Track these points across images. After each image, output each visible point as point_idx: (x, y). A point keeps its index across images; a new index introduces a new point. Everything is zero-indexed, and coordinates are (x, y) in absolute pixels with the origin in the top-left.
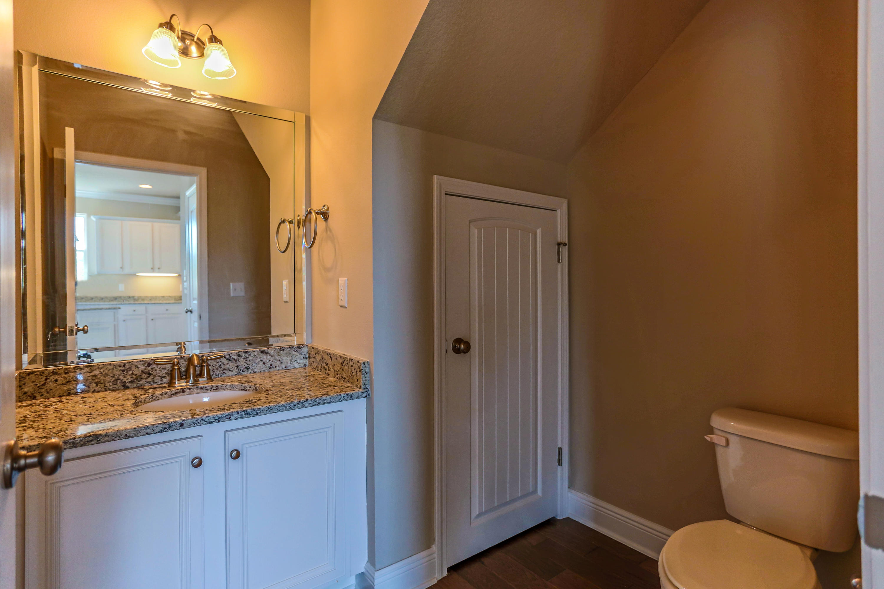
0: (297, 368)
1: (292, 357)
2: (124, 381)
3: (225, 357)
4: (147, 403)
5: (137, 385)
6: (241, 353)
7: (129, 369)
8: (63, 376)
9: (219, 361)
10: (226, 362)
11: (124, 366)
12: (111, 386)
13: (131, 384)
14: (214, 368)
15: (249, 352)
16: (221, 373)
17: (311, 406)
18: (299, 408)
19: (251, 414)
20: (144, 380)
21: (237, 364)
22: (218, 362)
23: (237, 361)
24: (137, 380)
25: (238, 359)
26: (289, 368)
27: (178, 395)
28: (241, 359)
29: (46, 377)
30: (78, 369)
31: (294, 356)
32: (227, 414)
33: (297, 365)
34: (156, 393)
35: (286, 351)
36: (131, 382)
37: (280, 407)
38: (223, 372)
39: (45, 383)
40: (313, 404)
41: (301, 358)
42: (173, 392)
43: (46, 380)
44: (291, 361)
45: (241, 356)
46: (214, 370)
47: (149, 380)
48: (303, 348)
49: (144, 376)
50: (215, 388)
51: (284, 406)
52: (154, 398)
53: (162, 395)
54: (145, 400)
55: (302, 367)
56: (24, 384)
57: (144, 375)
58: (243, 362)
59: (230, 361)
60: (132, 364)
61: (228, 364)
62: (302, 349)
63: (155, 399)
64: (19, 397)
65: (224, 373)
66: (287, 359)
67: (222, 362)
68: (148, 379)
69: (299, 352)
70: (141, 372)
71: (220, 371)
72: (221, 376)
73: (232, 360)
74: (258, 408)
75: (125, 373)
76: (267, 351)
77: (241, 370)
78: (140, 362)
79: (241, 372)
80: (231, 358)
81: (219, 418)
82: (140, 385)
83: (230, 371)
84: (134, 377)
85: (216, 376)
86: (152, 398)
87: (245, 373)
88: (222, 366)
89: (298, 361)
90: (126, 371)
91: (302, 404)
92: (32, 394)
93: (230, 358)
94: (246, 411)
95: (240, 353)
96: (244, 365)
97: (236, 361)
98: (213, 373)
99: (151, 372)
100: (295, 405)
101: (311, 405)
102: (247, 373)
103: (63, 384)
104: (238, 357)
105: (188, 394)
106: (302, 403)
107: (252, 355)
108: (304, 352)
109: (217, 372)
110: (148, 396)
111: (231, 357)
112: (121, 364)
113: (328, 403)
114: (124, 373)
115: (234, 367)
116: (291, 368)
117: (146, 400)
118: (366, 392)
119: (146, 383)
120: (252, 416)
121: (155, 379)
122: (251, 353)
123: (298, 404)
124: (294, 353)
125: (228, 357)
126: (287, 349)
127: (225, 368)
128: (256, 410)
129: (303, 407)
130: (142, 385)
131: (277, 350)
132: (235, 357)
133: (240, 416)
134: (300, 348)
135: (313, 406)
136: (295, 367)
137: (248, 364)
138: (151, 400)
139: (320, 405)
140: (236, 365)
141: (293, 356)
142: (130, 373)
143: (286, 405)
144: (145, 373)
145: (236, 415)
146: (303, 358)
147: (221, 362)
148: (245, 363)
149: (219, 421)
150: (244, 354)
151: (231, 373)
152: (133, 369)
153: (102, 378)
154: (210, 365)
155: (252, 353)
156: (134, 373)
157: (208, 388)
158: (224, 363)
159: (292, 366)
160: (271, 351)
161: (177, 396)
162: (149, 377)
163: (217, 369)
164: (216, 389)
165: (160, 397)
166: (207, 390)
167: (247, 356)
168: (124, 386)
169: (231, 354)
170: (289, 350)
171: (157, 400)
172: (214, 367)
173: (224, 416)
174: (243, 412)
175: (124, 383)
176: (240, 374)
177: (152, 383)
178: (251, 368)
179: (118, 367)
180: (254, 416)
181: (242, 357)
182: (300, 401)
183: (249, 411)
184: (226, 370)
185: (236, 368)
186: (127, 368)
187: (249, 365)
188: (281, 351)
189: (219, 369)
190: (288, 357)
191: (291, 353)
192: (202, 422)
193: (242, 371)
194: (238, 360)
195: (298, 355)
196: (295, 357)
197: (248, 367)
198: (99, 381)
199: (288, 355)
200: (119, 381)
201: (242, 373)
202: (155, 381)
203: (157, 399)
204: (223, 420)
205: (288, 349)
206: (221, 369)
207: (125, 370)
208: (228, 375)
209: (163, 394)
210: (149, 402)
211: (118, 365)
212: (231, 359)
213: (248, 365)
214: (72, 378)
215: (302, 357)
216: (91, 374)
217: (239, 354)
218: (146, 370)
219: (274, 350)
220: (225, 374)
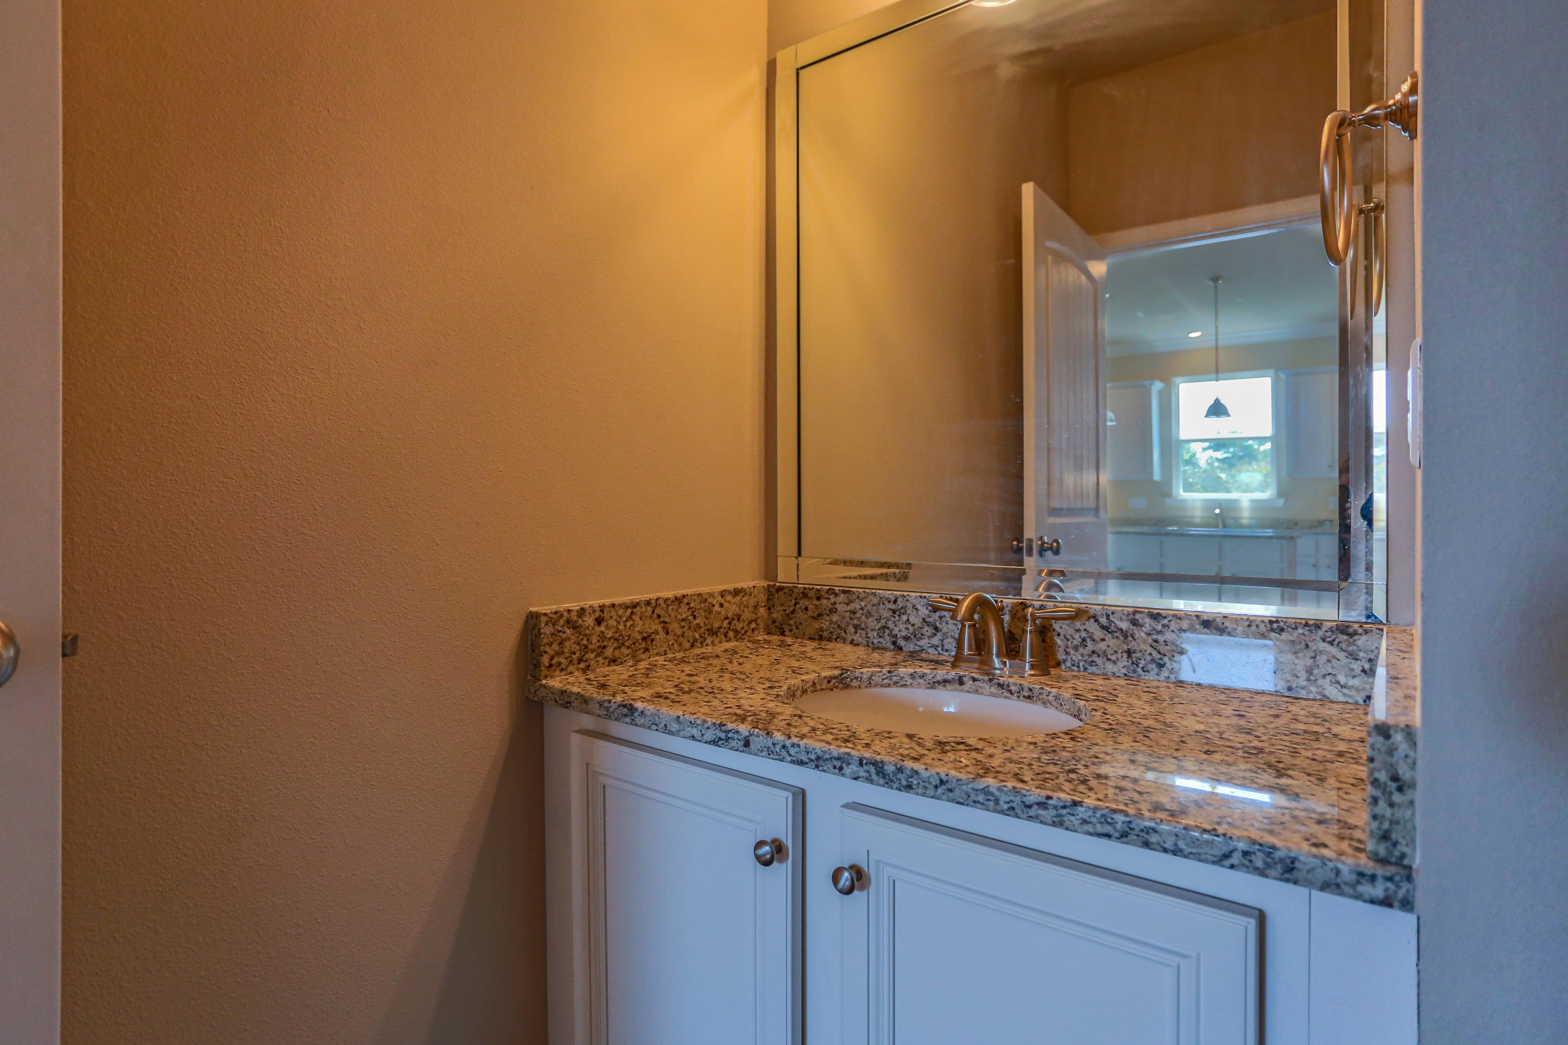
0: (1332, 702)
1: (1314, 658)
2: (894, 633)
3: (1096, 621)
4: (876, 685)
5: (915, 647)
6: (1142, 615)
7: (902, 611)
8: (814, 603)
9: (1082, 628)
10: (1099, 634)
11: (895, 602)
12: (875, 638)
13: (905, 643)
14: (1069, 643)
15: (1165, 617)
16: (1085, 661)
17: (1091, 834)
18: (1042, 822)
19: (892, 781)
20: (926, 641)
21: (1128, 645)
22: (1078, 631)
23: (1130, 639)
24: (914, 636)
25: (1131, 632)
26: (1303, 694)
27: (949, 687)
28: (1141, 634)
29: (796, 599)
30: (832, 593)
31: (1322, 659)
32: (835, 754)
33: (1332, 692)
34: (900, 669)
35: (1292, 635)
36: (906, 638)
37: (977, 790)
38: (1090, 660)
39: (794, 610)
40: (1099, 829)
41: (1352, 670)
42: (939, 678)
43: (796, 604)
44: (1309, 671)
45: (1142, 626)
46: (1068, 650)
47: (935, 641)
48: (1364, 638)
49: (927, 631)
50: (1026, 694)
51: (992, 794)
52: (895, 679)
53: (912, 676)
54: (870, 678)
55: (1356, 703)
56: (773, 606)
57: (927, 628)
58: (1145, 641)
59: (1110, 633)
60: (908, 600)
61: (1103, 640)
62: (1356, 637)
63: (898, 683)
64: (768, 626)
65: (1092, 661)
66: (1296, 661)
67: (1088, 632)
68: (934, 638)
69: (1343, 646)
70: (921, 621)
71: (1082, 656)
72: (1086, 669)
73: (1115, 632)
74: (912, 769)
75: (897, 618)
76: (1220, 624)
77: (1141, 666)
78: (921, 599)
79: (1139, 670)
80: (1113, 624)
81: (818, 758)
82: (920, 648)
83: (1108, 660)
84: (911, 629)
85: (1073, 665)
86: (890, 678)
87: (1151, 676)
88: (1089, 642)
89: (1342, 679)
90: (897, 613)
91: (1054, 812)
92: (781, 625)
93: (1111, 625)
94: (880, 765)
95: (1138, 616)
96: (1148, 653)
97: (1126, 637)
98: (1064, 657)
99: (938, 625)
100: (1029, 807)
101: (1089, 828)
102: (1156, 677)
103: (814, 618)
104: (1132, 627)
105: (971, 690)
106: (1055, 807)
107: (1172, 628)
108: (1365, 652)
109: (1076, 656)
110: (878, 672)
111: (1111, 621)
112: (891, 597)
113: (1165, 850)
114: (894, 617)
115: (1120, 651)
116: (1312, 696)
117: (873, 678)
118: (1390, 879)
119: (931, 647)
120: (895, 786)
121: (945, 641)
122: (1170, 621)
123: (1042, 805)
124: (1323, 646)
125: (1103, 620)
126: (1296, 628)
127: (1095, 649)
128: (908, 773)
129: (1058, 823)
130: (924, 649)
131: (1257, 626)
132: (1124, 625)
133: (864, 775)
134: (1351, 635)
135: (1100, 835)
136: (1324, 696)
137: (1159, 653)
138: (886, 681)
139: (1126, 843)
140: (1125, 648)
141: (1318, 658)
142: (904, 618)
143: (997, 793)
144: (928, 624)
145: (854, 767)
146: (1364, 671)
147: (1085, 630)
148: (1151, 646)
149: (817, 767)
150: (1147, 620)
151: (1110, 667)
152: (909, 612)
153: (863, 618)
154: (1059, 635)
155: (1173, 623)
156: (911, 620)
157: (1013, 688)
158: (1095, 637)
159: (1313, 689)
160: (1235, 626)
161: (948, 690)
162: (935, 635)
163: (1076, 648)
164: (1029, 697)
165: (910, 681)
166: (1011, 692)
167: (1159, 627)
168: (894, 643)
169: (1113, 613)
170: (1303, 634)
171: (902, 686)
172: (1068, 640)
173: (827, 756)
174: (873, 764)
175: (894, 637)
176: (1135, 675)
177: (939, 649)
178: (1168, 665)
179: (886, 603)
180: (900, 790)
181: (1143, 628)
182: (1049, 798)
183: (890, 769)
184: (1099, 656)
185: (1125, 655)
186: (900, 607)
187: (1165, 655)
188: (1272, 630)
189: (1081, 649)
190: (1297, 658)
191: (1311, 644)
192: (784, 753)
193: (1143, 668)
194: (1132, 636)
195: (1341, 655)
196: (1329, 661)
197: (1161, 662)
198: (859, 623)
199: (1301, 650)
200: (887, 631)
201: (1143, 673)
202: (946, 647)
203: (901, 684)
204: (825, 768)
205: (1300, 631)
206: (1086, 651)
207: (897, 610)
208: (1103, 670)
209: (916, 675)
210: (882, 686)
211: (886, 599)
212: (1113, 628)
213: (1159, 656)
214: (825, 609)
215: (1357, 667)
216: (849, 608)
217: (1134, 619)
218: (929, 617)
219: (1247, 623)
220: (1097, 665)
